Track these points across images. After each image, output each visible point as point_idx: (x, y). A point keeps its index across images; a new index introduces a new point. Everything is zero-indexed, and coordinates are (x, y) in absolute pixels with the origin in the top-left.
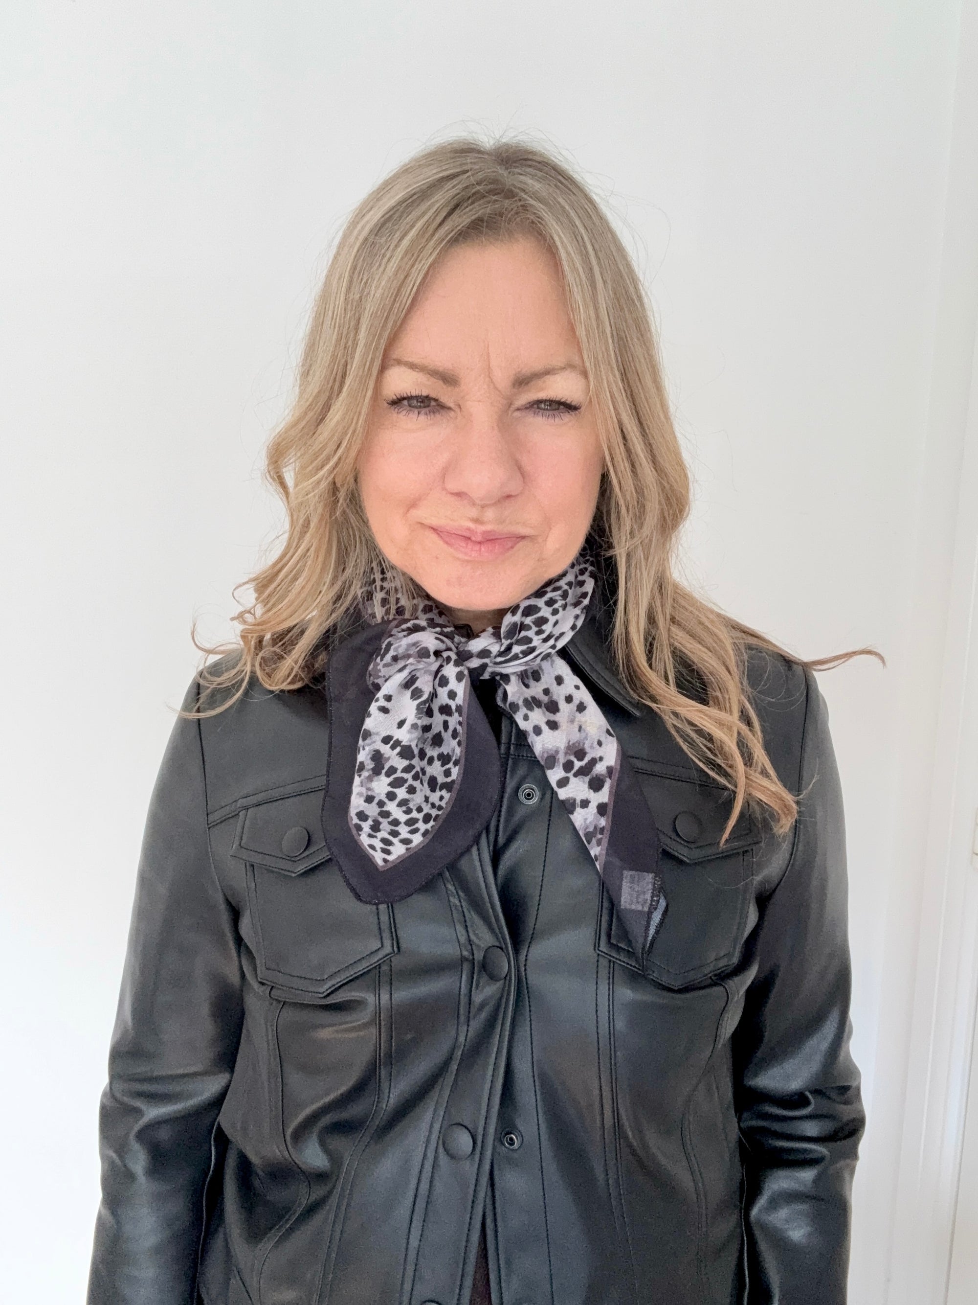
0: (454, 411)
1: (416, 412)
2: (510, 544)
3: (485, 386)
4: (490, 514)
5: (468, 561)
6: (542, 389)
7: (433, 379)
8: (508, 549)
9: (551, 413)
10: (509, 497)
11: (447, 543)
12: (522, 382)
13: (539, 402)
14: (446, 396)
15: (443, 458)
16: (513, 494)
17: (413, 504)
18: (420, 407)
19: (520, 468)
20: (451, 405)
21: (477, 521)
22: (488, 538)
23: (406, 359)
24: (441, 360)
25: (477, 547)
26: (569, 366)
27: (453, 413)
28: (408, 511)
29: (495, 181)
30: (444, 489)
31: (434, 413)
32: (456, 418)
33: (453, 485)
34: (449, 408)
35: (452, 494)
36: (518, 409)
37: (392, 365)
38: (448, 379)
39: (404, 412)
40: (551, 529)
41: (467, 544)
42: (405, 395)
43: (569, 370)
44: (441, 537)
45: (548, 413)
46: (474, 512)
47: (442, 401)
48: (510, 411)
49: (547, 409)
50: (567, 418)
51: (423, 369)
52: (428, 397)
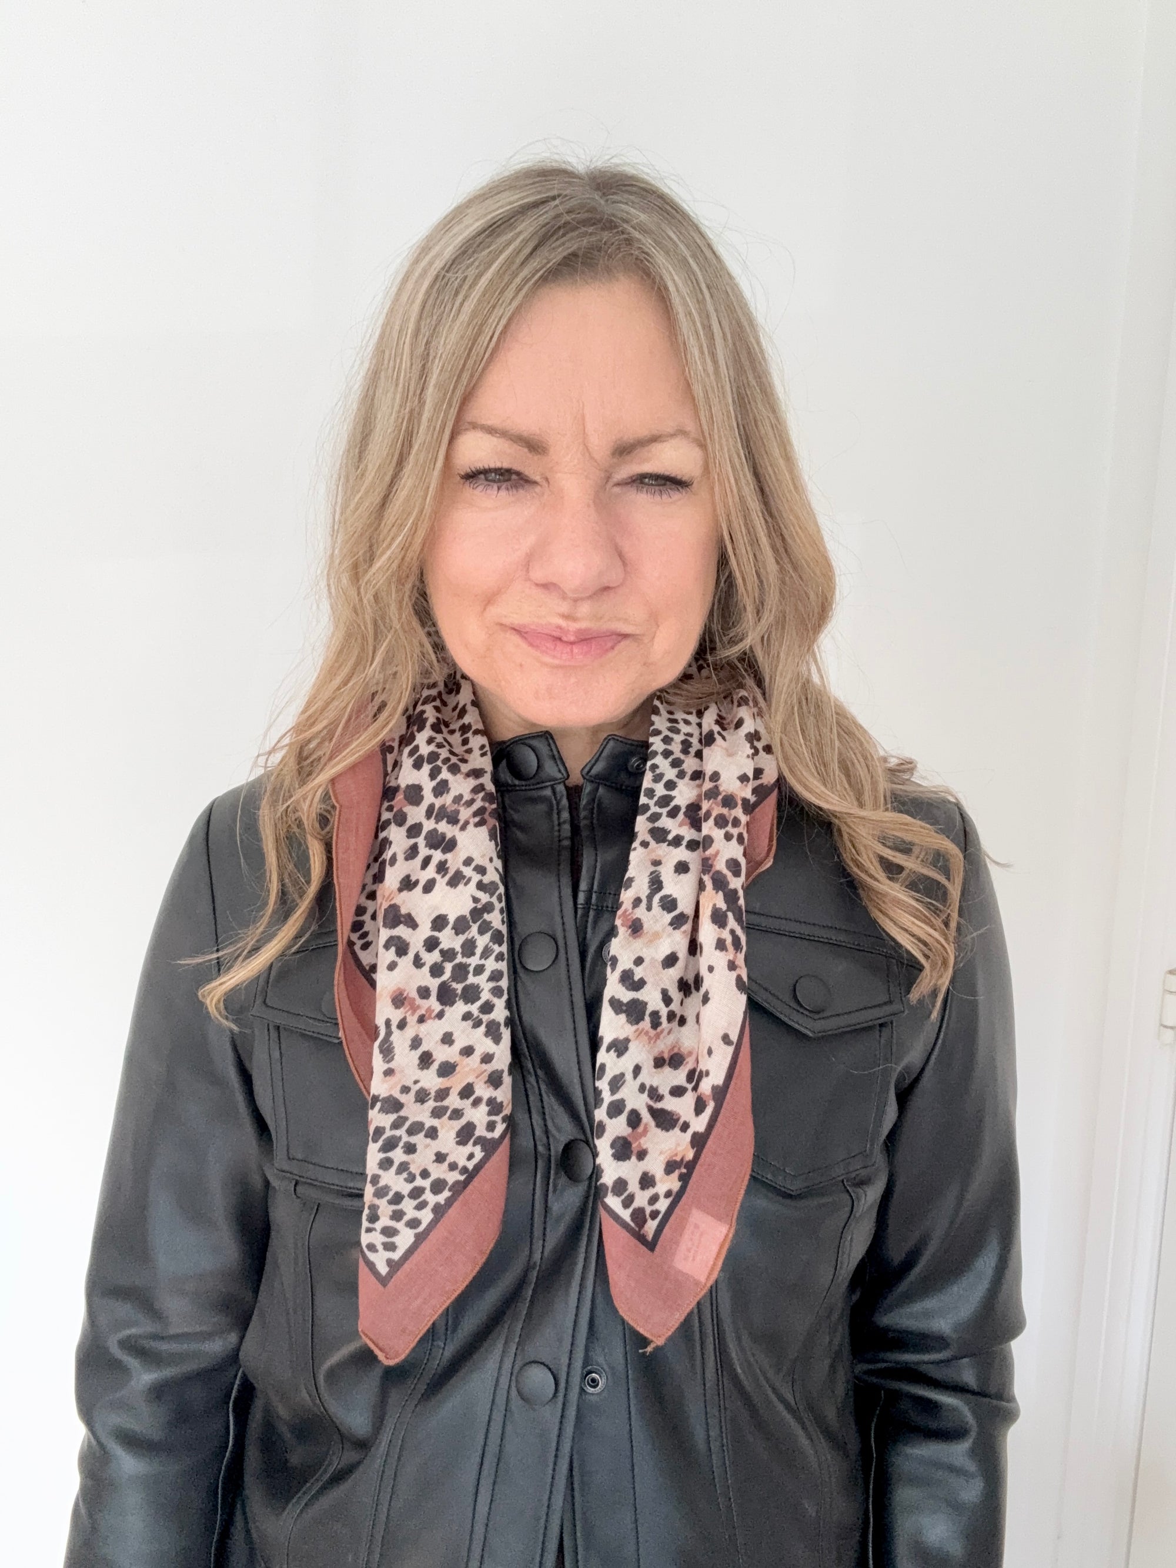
0: (541, 486)
1: (495, 488)
2: (610, 644)
3: (579, 455)
4: (584, 609)
5: (555, 666)
6: (646, 461)
7: (515, 446)
8: (607, 650)
9: (657, 490)
10: (607, 589)
11: (531, 645)
12: (624, 450)
13: (644, 476)
14: (530, 466)
15: (529, 541)
16: (611, 585)
17: (489, 599)
18: (499, 481)
19: (621, 556)
20: (537, 478)
21: (567, 617)
22: (582, 637)
23: (483, 422)
24: (527, 423)
25: (568, 649)
26: (681, 432)
27: (539, 487)
28: (485, 609)
29: (592, 210)
30: (529, 580)
31: (517, 488)
32: (543, 494)
33: (539, 574)
34: (535, 483)
35: (537, 585)
36: (618, 484)
37: (466, 430)
38: (534, 446)
39: (481, 488)
40: (658, 626)
41: (556, 645)
42: (482, 468)
43: (679, 437)
44: (525, 638)
45: (653, 490)
46: (564, 607)
47: (527, 473)
48: (608, 486)
49: (652, 485)
50: (676, 496)
51: (504, 434)
52: (509, 470)
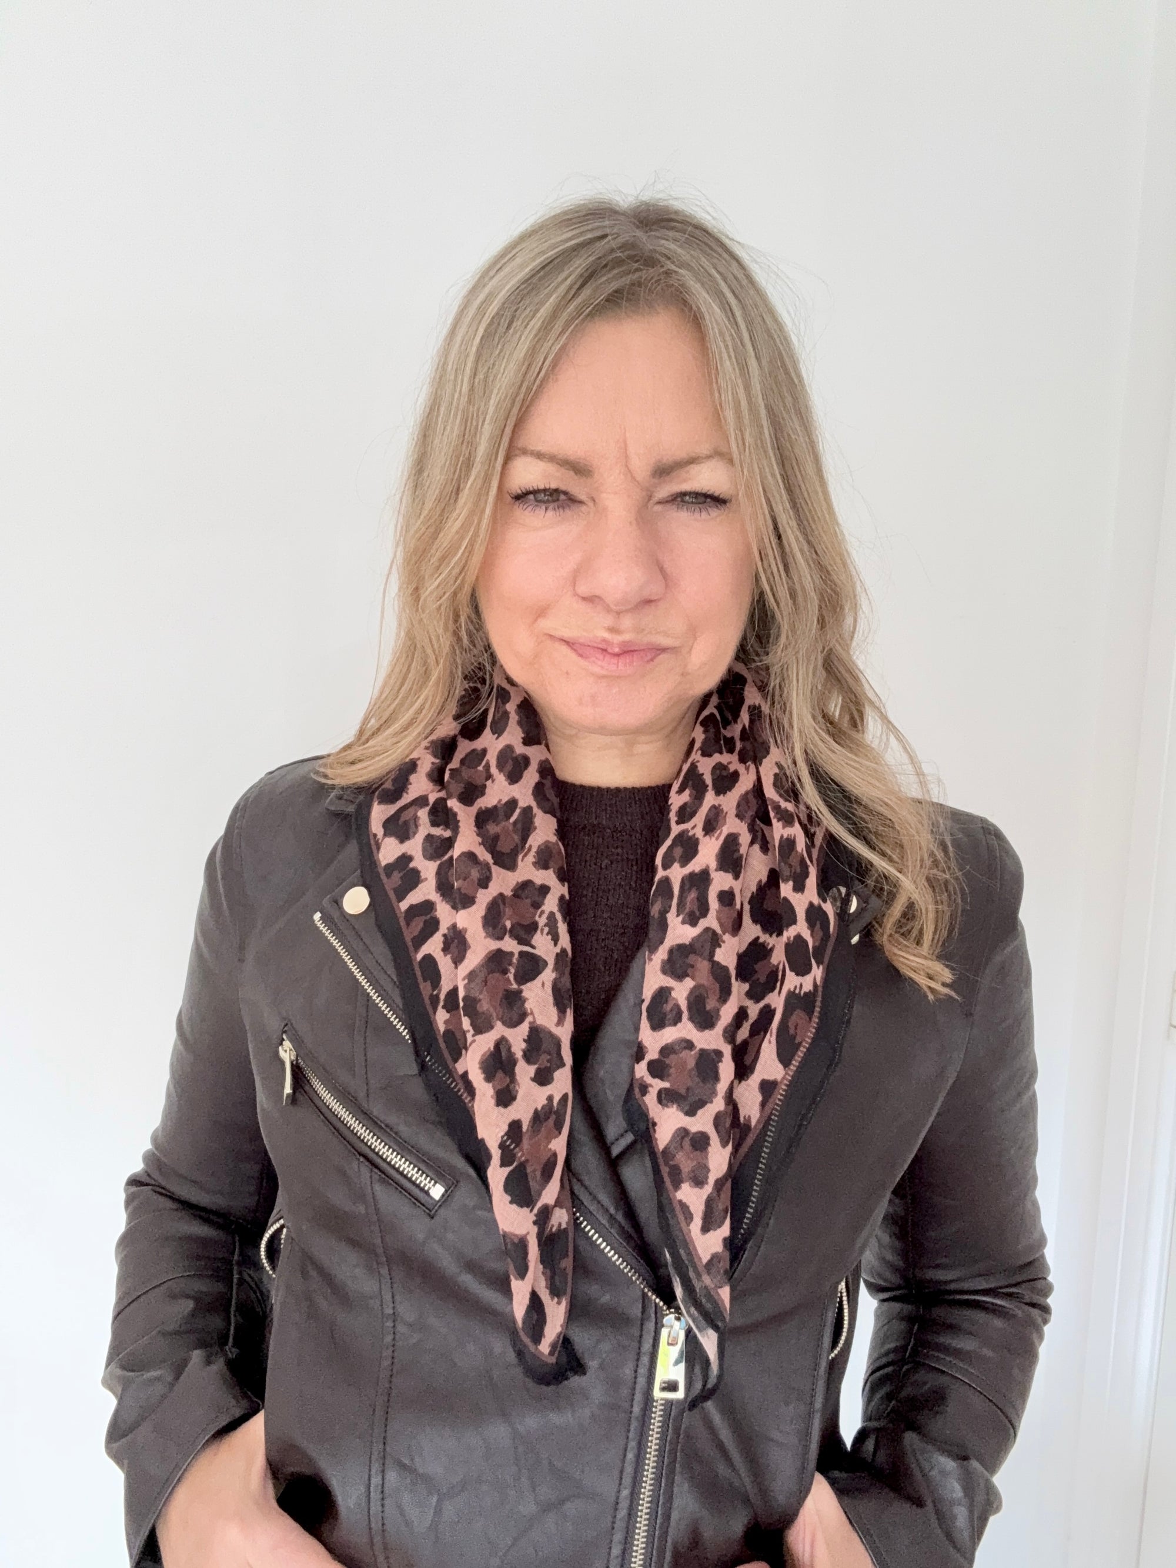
0: (588, 505)
1: (544, 507)
2: (649, 657)
3: (622, 476)
4: (627, 622)
5: (604, 677)
6: (685, 481)
7: (563, 470)
8: (648, 662)
9: (697, 506)
10: (648, 602)
11: (579, 655)
12: (663, 471)
13: (684, 494)
14: (577, 488)
15: (576, 558)
16: (653, 598)
17: (541, 612)
18: (548, 501)
19: (662, 570)
20: (584, 498)
21: (612, 630)
22: (625, 649)
24: (571, 446)
25: (614, 660)
26: (717, 454)
27: (585, 507)
28: (536, 620)
29: (633, 246)
30: (576, 594)
31: (564, 508)
32: (589, 513)
33: (583, 589)
34: (581, 502)
35: (584, 599)
36: (659, 503)
37: (516, 455)
38: (579, 469)
39: (530, 509)
40: (695, 638)
41: (604, 656)
42: (531, 489)
43: (714, 458)
44: (573, 649)
45: (693, 507)
46: (609, 620)
47: (574, 493)
48: (650, 505)
49: (692, 503)
50: (714, 512)
51: (552, 458)
52: (556, 491)
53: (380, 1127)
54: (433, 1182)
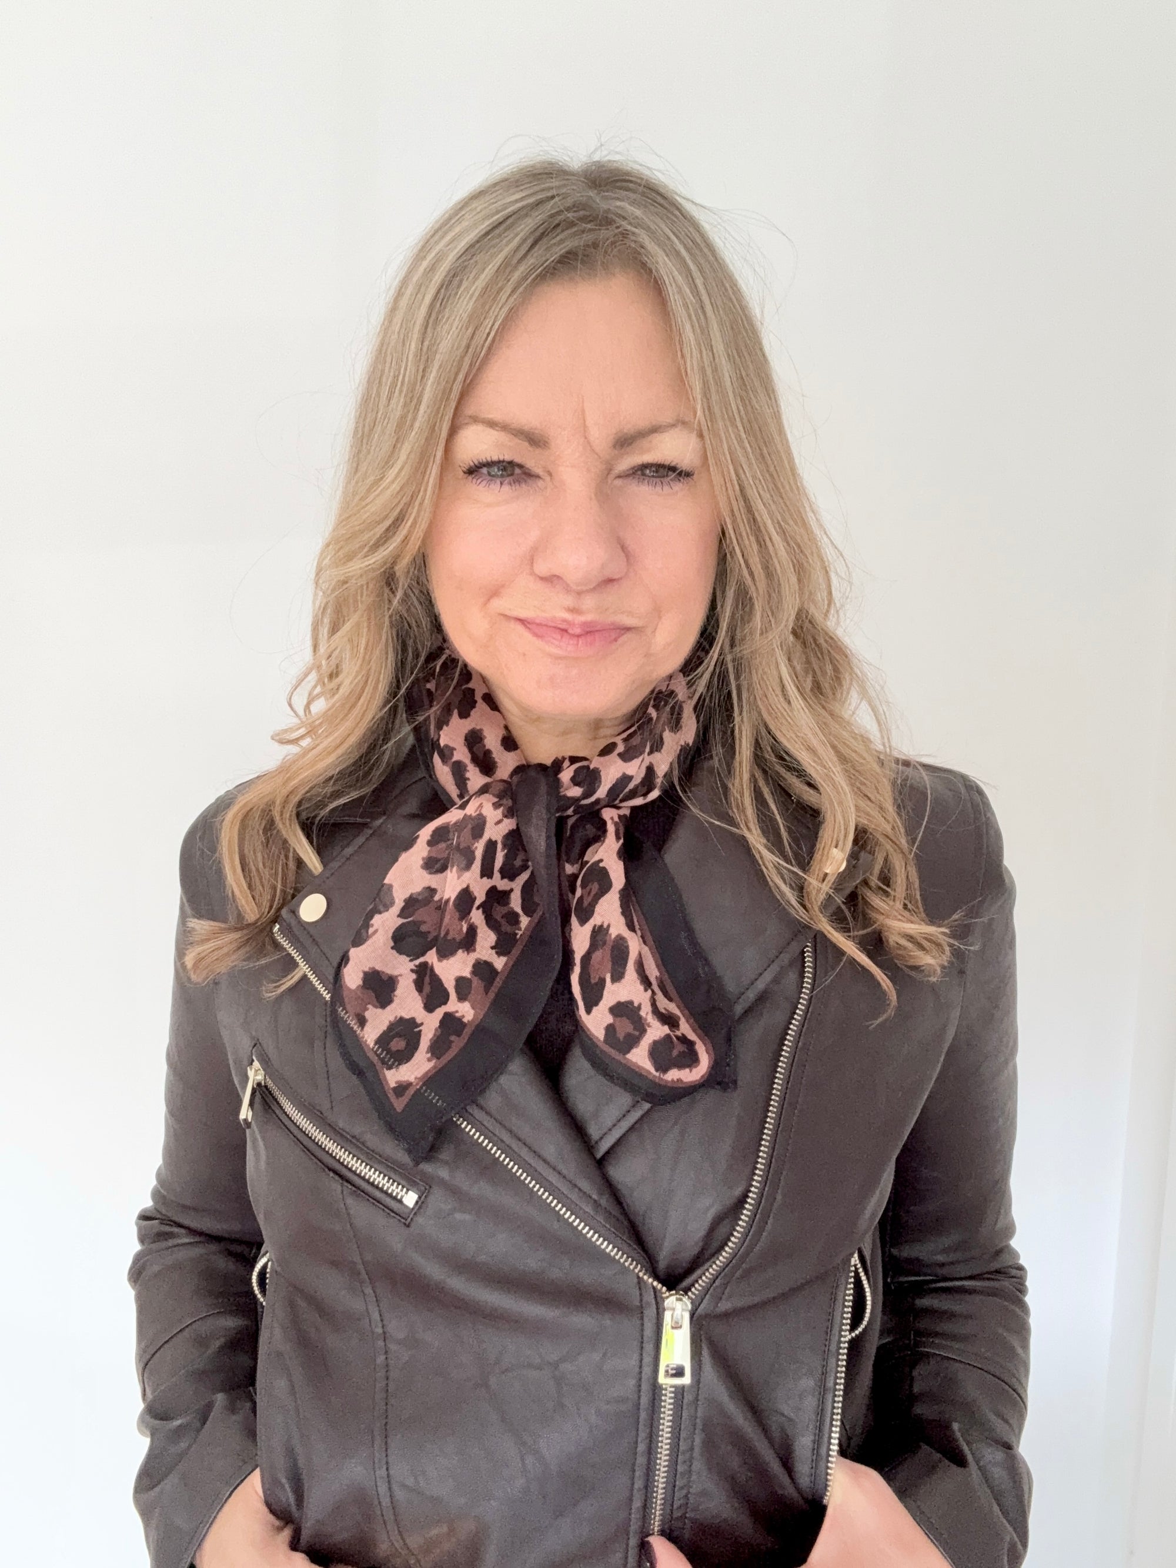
1: (498, 482)
2: (613, 635)
3: (580, 448)
4: (589, 602)
5: (562, 658)
6: (649, 450)
7: (517, 440)
8: (611, 642)
9: (658, 480)
10: (610, 581)
11: (536, 635)
12: (625, 442)
13: (644, 467)
14: (532, 459)
15: (534, 535)
16: (615, 577)
17: (494, 592)
18: (502, 476)
19: (623, 548)
20: (540, 472)
21: (573, 610)
22: (587, 629)
23: (484, 416)
24: (527, 417)
25: (574, 641)
26: (679, 422)
27: (541, 481)
28: (489, 600)
29: (585, 206)
30: (532, 573)
31: (519, 482)
32: (546, 488)
33: (543, 567)
34: (538, 477)
35: (543, 579)
36: (619, 477)
37: (468, 424)
38: (535, 440)
39: (484, 483)
40: (660, 618)
41: (562, 637)
42: (484, 461)
43: (680, 427)
44: (530, 629)
45: (655, 480)
46: (569, 601)
47: (528, 466)
48: (610, 479)
49: (653, 476)
50: (678, 487)
51: (505, 427)
52: (511, 463)
53: (347, 1139)
54: (405, 1190)
